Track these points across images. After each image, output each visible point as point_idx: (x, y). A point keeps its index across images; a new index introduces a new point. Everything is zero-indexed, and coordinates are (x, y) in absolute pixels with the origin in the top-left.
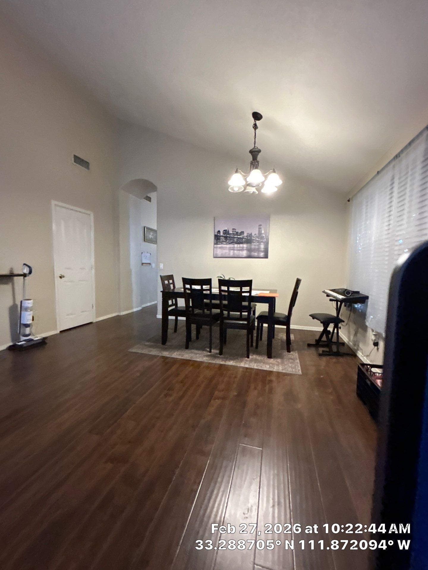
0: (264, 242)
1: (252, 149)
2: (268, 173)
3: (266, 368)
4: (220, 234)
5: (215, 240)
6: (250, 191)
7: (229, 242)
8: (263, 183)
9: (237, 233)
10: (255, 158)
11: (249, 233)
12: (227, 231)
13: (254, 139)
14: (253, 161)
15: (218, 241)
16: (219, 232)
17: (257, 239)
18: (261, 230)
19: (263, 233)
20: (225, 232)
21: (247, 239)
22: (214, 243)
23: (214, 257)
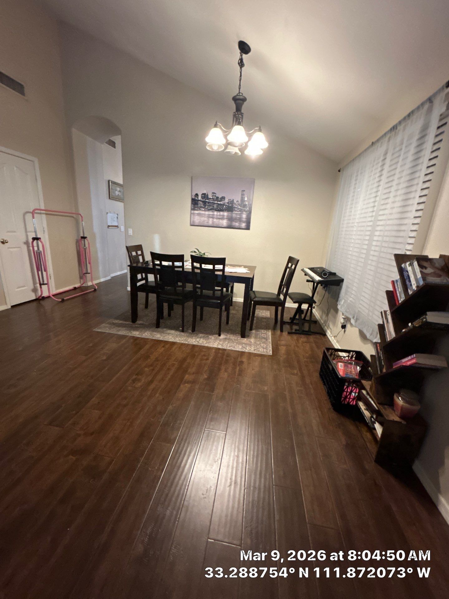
0: (246, 211)
1: (236, 96)
2: (253, 131)
3: (239, 348)
4: (198, 197)
5: (193, 205)
6: (233, 152)
7: (208, 208)
8: (246, 143)
9: (217, 198)
10: (238, 109)
11: (230, 199)
12: (206, 194)
13: (239, 82)
14: (236, 113)
15: (196, 206)
16: (197, 195)
17: (239, 207)
18: (244, 197)
19: (246, 200)
20: (203, 195)
21: (228, 206)
22: (191, 208)
23: (191, 225)
